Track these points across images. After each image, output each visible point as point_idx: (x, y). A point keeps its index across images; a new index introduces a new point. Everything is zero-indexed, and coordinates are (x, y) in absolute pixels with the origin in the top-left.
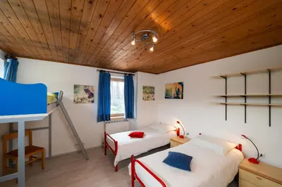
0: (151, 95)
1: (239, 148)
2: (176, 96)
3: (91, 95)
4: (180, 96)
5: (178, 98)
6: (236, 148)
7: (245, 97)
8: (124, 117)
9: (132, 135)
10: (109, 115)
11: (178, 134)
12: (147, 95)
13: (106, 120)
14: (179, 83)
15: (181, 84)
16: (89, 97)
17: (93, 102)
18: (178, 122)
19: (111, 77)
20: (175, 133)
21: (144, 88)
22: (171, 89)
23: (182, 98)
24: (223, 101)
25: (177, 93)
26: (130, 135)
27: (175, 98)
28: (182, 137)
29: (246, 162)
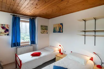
0: (45, 31)
1: (92, 59)
2: (59, 31)
3: (7, 30)
4: (61, 31)
5: (60, 32)
6: (90, 59)
7: (95, 31)
8: (30, 43)
9: (33, 55)
10: (20, 43)
11: (60, 52)
12: (43, 31)
13: (18, 46)
14: (61, 24)
15: (62, 24)
16: (5, 32)
17: (8, 35)
18: (60, 46)
19: (21, 19)
20: (59, 51)
21: (41, 26)
22: (56, 27)
23: (62, 32)
24: (83, 33)
25: (59, 29)
26: (31, 55)
27: (58, 32)
28: (62, 54)
29: (96, 67)
